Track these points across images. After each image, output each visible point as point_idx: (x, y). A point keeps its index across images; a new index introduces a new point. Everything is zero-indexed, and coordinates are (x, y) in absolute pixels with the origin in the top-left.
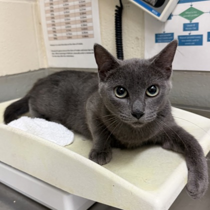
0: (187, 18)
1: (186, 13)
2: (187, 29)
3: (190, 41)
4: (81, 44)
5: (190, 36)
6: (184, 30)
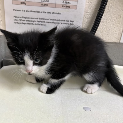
4: (58, 14)
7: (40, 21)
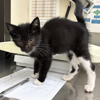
0: (96, 14)
1: (96, 12)
2: (95, 17)
3: (96, 22)
5: (96, 20)
6: (94, 18)
7: (42, 23)
